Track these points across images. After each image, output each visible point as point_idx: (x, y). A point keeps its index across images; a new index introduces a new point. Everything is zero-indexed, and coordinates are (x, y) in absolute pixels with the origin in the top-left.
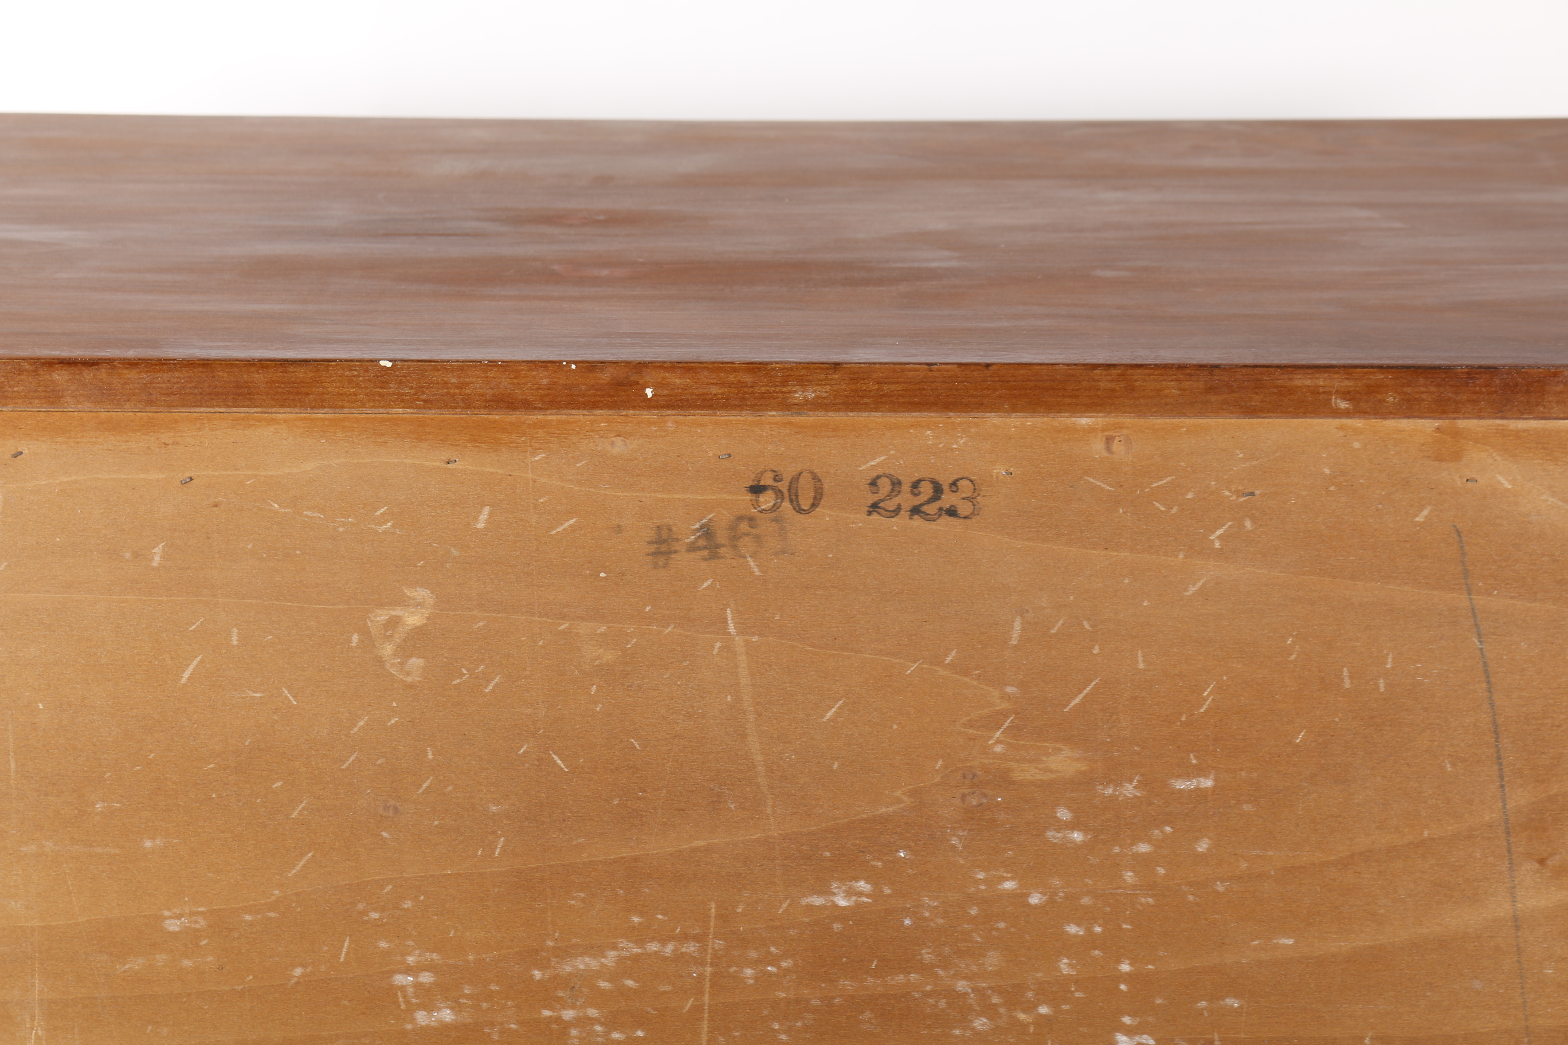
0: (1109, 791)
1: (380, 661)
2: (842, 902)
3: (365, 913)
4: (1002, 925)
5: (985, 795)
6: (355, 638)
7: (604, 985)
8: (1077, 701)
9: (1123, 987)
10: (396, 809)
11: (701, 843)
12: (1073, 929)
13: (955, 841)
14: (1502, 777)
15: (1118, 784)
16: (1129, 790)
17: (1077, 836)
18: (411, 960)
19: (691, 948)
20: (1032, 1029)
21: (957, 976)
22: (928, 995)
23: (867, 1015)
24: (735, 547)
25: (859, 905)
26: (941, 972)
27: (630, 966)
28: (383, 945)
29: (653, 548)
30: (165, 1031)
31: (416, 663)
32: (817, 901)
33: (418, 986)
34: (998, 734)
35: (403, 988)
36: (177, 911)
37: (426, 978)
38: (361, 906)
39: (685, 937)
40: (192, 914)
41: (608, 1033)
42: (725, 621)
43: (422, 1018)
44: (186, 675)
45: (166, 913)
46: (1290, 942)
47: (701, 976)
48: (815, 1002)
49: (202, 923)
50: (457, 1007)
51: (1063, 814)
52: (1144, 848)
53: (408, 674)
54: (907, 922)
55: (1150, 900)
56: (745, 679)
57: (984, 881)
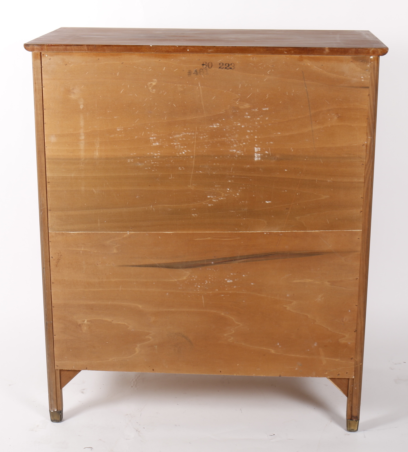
0: (253, 110)
1: (149, 90)
2: (215, 127)
3: (146, 128)
4: (238, 130)
5: (235, 111)
6: (146, 86)
7: (180, 139)
8: (249, 96)
9: (256, 140)
10: (151, 112)
11: (195, 118)
12: (248, 131)
13: (231, 118)
14: (310, 109)
15: (255, 109)
16: (256, 110)
17: (249, 117)
18: (152, 135)
19: (193, 134)
20: (242, 147)
21: (232, 138)
22: (227, 141)
23: (218, 144)
24: (200, 73)
25: (217, 127)
26: (229, 138)
27: (184, 136)
28: (149, 133)
29: (188, 73)
30: (117, 146)
31: (154, 90)
32: (211, 126)
33: (153, 139)
34: (237, 101)
35: (151, 140)
36: (119, 128)
37: (155, 138)
38: (145, 127)
39: (192, 132)
40: (121, 128)
41: (181, 147)
42: (198, 84)
43: (154, 144)
44: (121, 92)
45: (117, 128)
46: (280, 133)
47: (194, 138)
48: (211, 142)
49: (122, 129)
50: (159, 143)
51: (247, 114)
52: (258, 119)
53: (153, 92)
54: (224, 130)
55: (259, 127)
56: (201, 93)
57: (235, 124)
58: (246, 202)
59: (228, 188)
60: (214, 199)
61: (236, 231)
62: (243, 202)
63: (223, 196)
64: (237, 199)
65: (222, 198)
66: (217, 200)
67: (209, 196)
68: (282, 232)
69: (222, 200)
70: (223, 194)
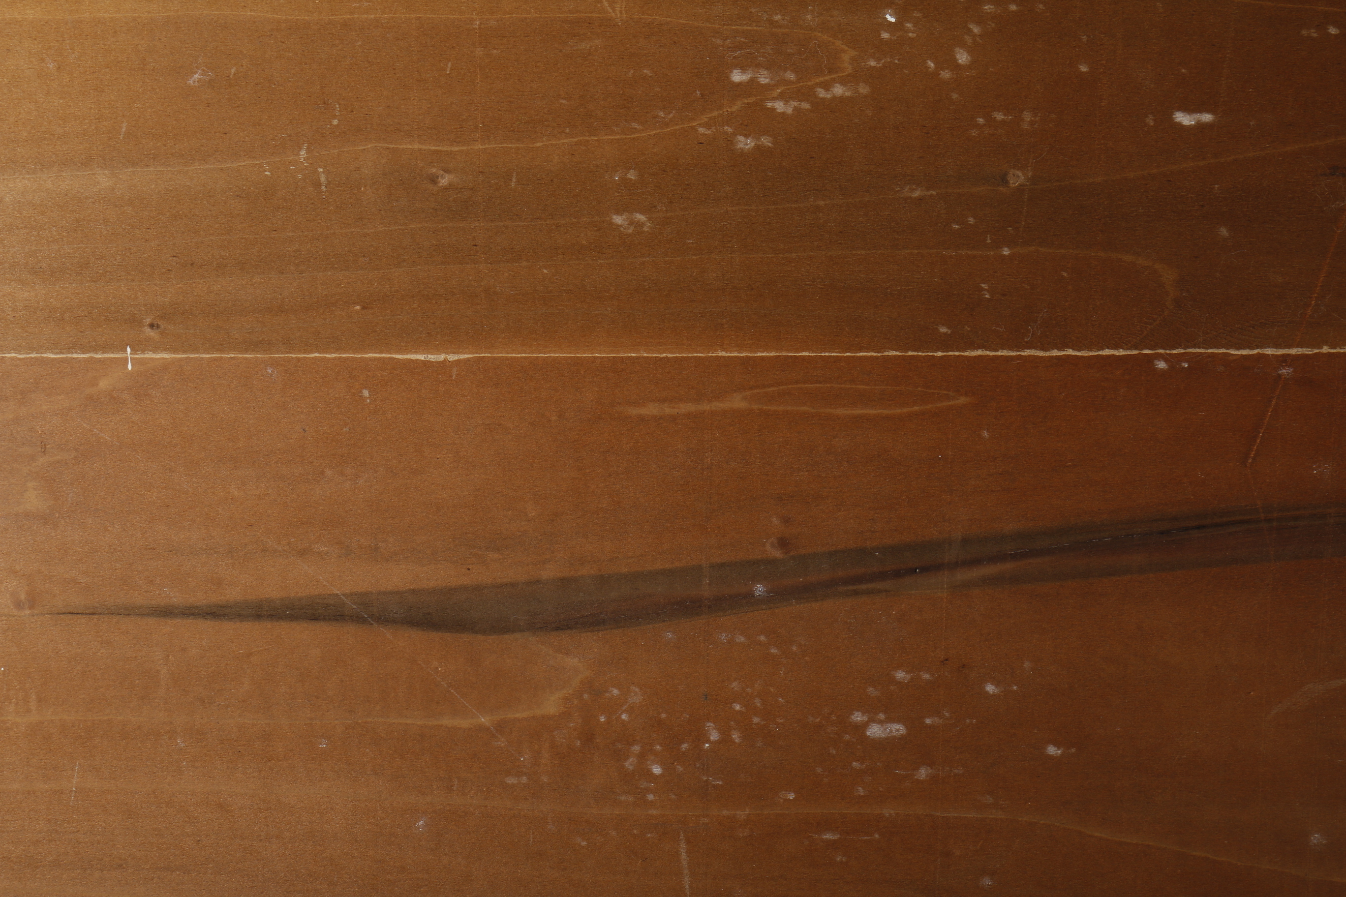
58: (1027, 116)
59: (890, 4)
60: (782, 97)
61: (945, 343)
62: (999, 116)
63: (849, 70)
64: (955, 96)
65: (838, 90)
66: (805, 106)
67: (744, 69)
68: (1293, 351)
69: (841, 99)
70: (847, 56)
